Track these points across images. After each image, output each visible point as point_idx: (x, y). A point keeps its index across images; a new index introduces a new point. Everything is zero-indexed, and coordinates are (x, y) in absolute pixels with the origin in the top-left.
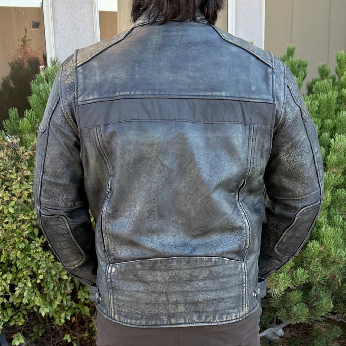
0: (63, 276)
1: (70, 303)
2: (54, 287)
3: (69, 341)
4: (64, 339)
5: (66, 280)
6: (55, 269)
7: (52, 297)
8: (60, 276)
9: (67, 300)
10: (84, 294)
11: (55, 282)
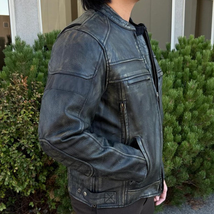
0: (30, 167)
1: (34, 183)
2: (25, 174)
3: (33, 206)
4: (30, 205)
5: (32, 169)
6: (26, 163)
7: (23, 180)
8: (28, 167)
9: (32, 181)
10: (43, 177)
11: (25, 171)
